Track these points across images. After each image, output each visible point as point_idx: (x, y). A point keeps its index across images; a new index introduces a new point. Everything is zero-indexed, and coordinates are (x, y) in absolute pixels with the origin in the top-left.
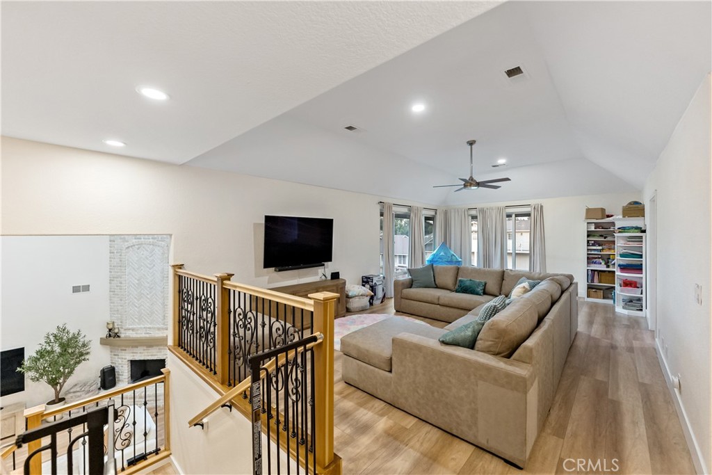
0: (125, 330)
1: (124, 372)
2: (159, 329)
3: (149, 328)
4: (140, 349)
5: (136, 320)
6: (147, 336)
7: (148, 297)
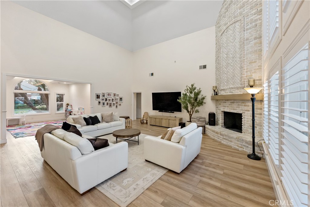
0: (221, 90)
1: (220, 118)
2: (238, 88)
3: (232, 88)
4: (228, 103)
5: (226, 83)
6: (231, 94)
7: (232, 65)
